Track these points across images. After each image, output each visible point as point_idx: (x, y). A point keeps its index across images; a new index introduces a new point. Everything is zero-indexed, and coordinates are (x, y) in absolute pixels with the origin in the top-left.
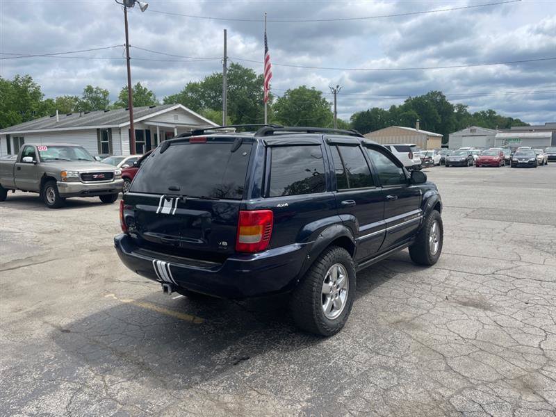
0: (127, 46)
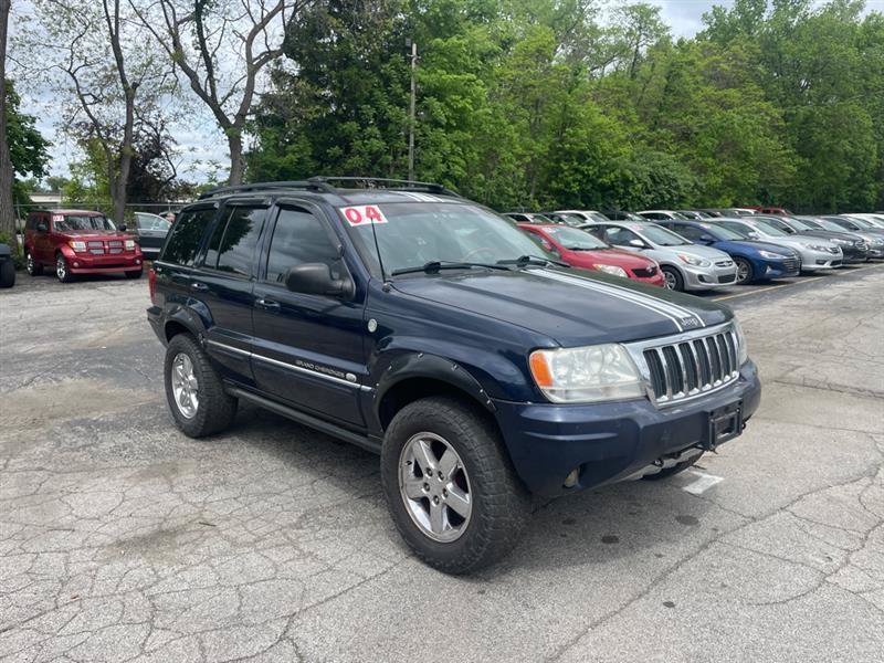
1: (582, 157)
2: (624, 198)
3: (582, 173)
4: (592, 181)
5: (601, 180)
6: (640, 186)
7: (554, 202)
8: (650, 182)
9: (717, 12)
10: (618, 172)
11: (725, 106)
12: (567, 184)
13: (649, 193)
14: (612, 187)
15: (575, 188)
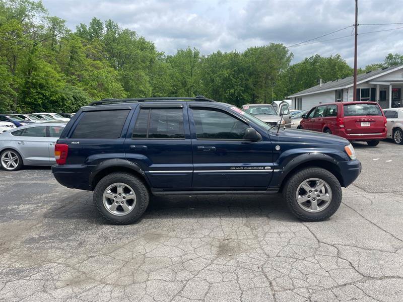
0: (356, 25)
1: (42, 86)
2: (63, 107)
3: (42, 94)
4: (47, 98)
5: (51, 98)
6: (70, 101)
7: (29, 109)
8: (73, 100)
9: (82, 26)
10: (59, 94)
11: (98, 68)
12: (35, 99)
13: (73, 104)
14: (56, 102)
15: (40, 101)
